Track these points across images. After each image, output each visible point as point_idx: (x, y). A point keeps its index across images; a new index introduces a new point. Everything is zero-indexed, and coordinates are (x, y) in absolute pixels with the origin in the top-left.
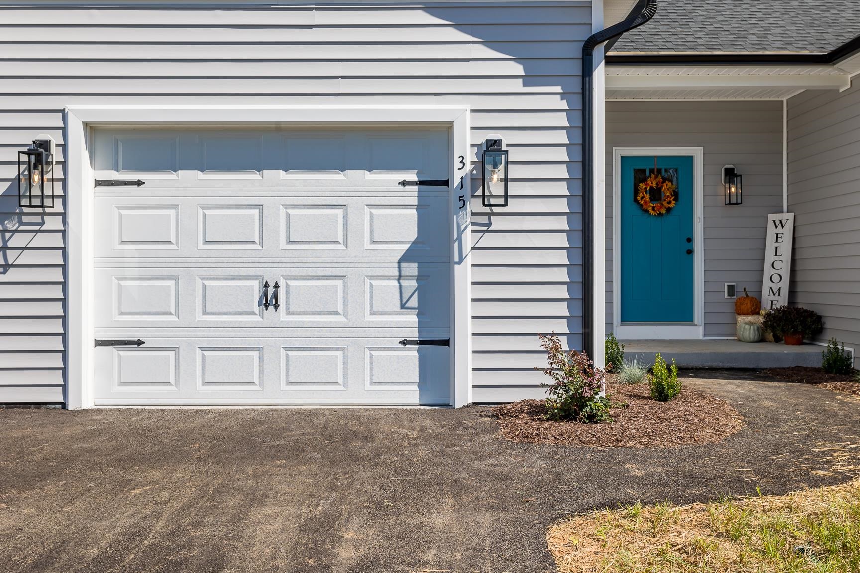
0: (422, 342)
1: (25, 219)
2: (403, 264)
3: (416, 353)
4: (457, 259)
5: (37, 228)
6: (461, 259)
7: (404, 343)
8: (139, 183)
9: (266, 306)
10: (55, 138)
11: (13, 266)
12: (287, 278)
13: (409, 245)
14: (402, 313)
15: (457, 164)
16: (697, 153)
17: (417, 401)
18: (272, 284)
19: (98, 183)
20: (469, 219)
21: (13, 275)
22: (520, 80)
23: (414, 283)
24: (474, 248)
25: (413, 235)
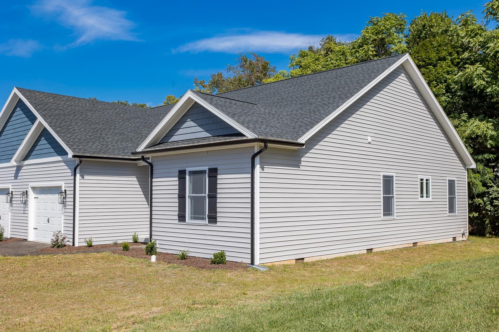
8: (38, 198)
19: (34, 198)
24: (64, 212)
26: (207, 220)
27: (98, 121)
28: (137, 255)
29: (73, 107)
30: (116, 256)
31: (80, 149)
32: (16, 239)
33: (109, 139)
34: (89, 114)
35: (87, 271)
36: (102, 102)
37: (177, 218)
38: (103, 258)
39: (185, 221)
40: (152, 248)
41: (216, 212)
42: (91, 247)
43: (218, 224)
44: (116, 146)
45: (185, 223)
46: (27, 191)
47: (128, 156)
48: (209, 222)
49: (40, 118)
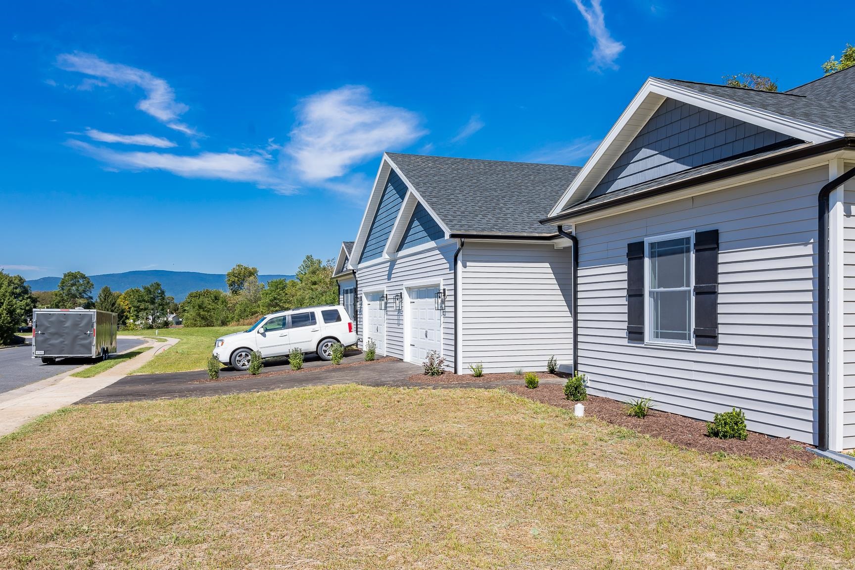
22: (449, 269)
24: (443, 322)
26: (693, 340)
27: (495, 187)
28: (549, 399)
29: (459, 171)
30: (514, 397)
31: (461, 226)
32: (391, 358)
33: (509, 209)
34: (482, 178)
35: (456, 425)
36: (502, 162)
37: (624, 334)
38: (490, 400)
39: (641, 340)
40: (576, 388)
41: (715, 325)
42: (480, 377)
43: (720, 349)
44: (520, 220)
45: (643, 346)
46: (401, 293)
47: (537, 233)
48: (697, 344)
49: (411, 189)
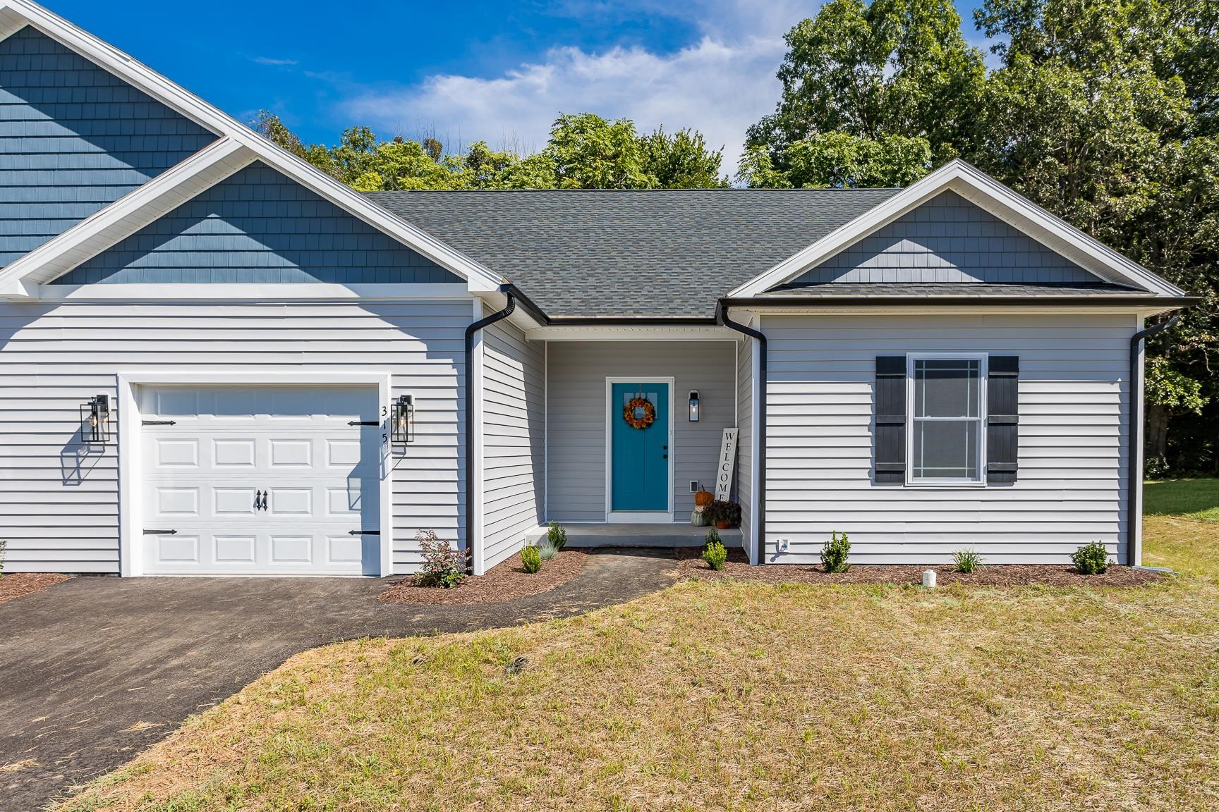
0: (364, 533)
1: (92, 448)
2: (350, 479)
3: (360, 540)
4: (381, 477)
5: (100, 454)
6: (384, 477)
7: (352, 533)
8: (172, 423)
9: (259, 508)
10: (110, 394)
11: (84, 480)
12: (273, 488)
13: (355, 467)
14: (347, 513)
15: (381, 412)
16: (670, 381)
17: (361, 573)
18: (262, 493)
19: (145, 423)
20: (390, 451)
21: (84, 486)
22: (425, 354)
23: (359, 492)
24: (394, 469)
25: (358, 460)
26: (983, 477)
37: (866, 474)
39: (899, 480)
41: (1014, 459)
43: (1019, 484)
45: (902, 487)
46: (101, 398)
